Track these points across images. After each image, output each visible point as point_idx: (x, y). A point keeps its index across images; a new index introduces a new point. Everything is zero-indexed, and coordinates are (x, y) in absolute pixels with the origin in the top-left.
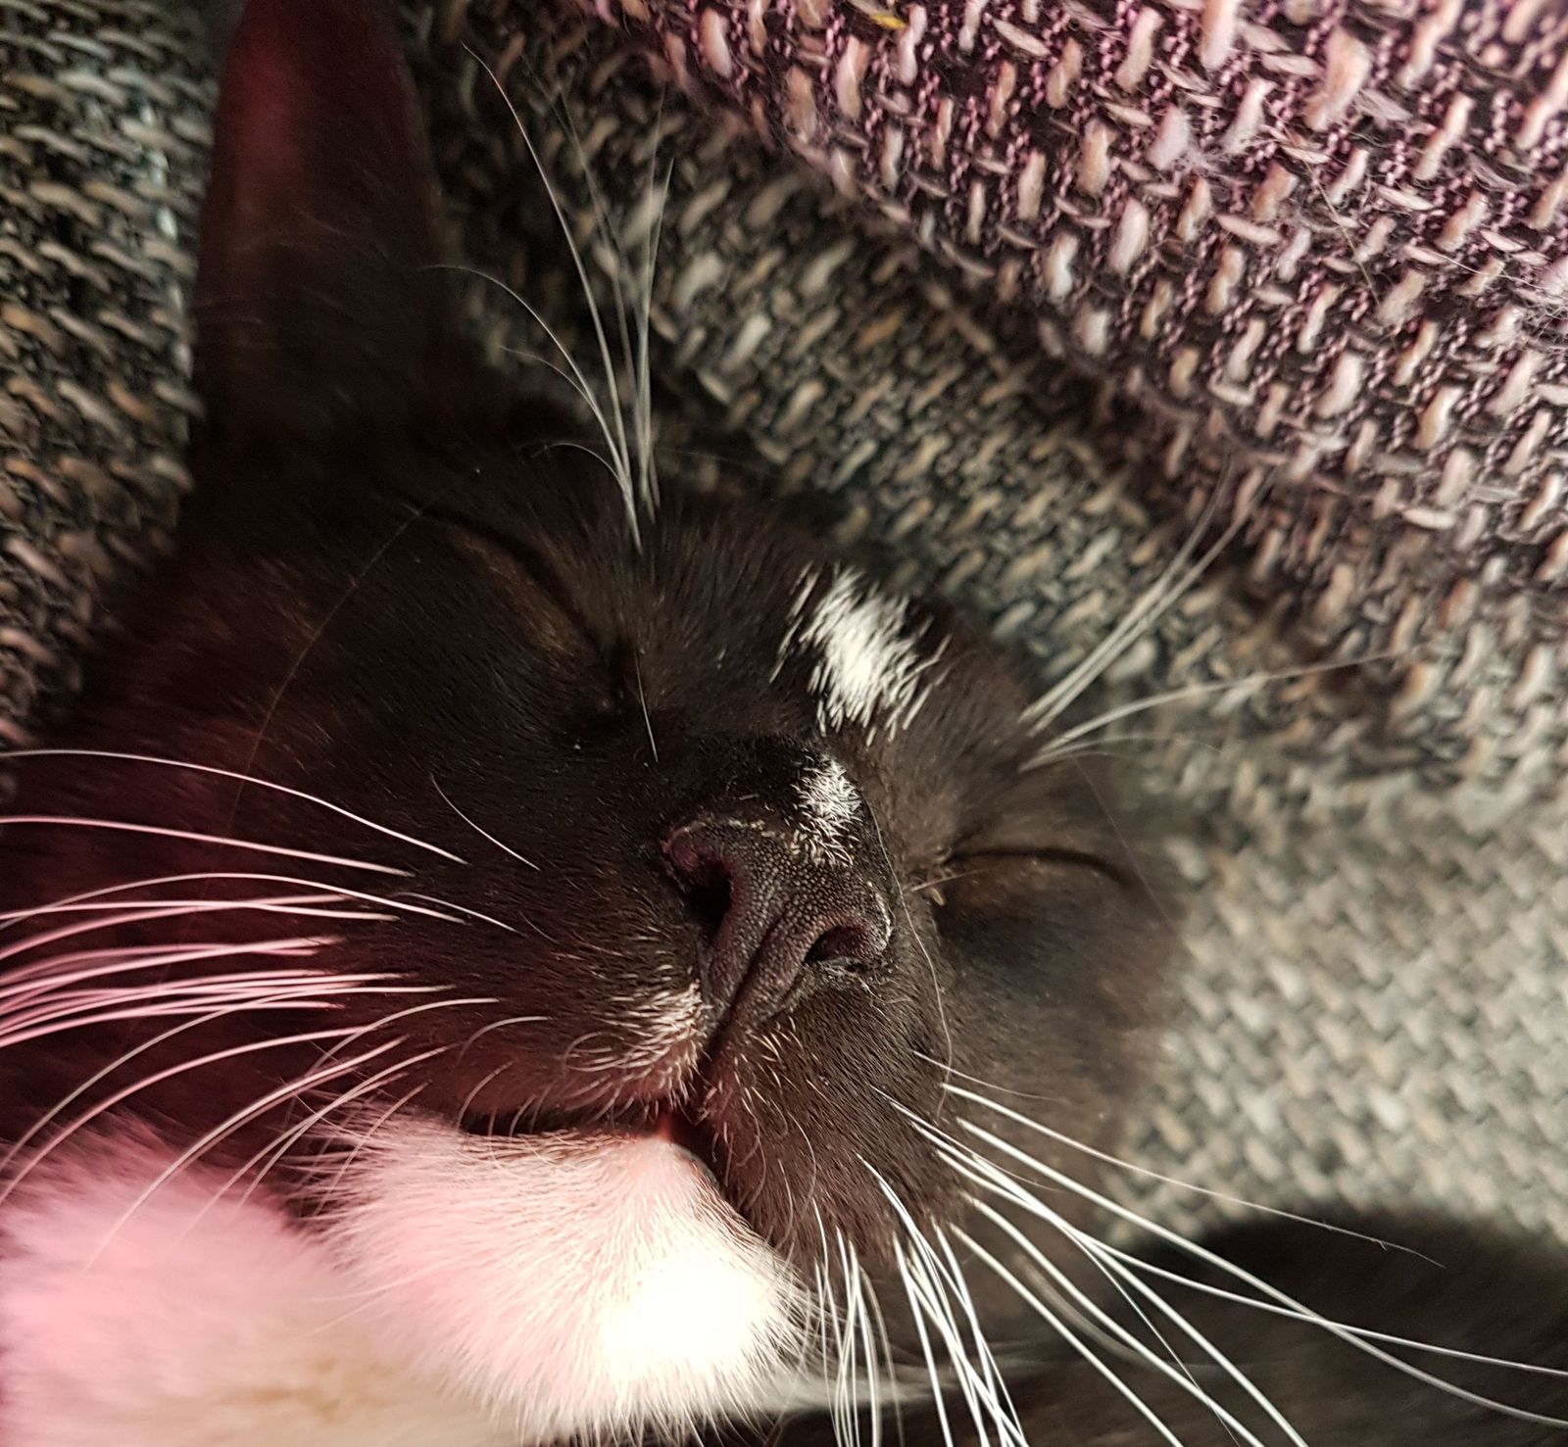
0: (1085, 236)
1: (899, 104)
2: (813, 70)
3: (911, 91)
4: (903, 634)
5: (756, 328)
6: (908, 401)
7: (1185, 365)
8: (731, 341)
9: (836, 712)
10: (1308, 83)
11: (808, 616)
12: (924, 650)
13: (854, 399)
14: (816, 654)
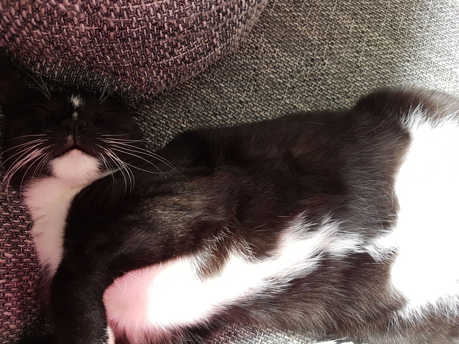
0: (77, 55)
1: (54, 52)
2: (45, 52)
3: (55, 50)
4: (81, 97)
5: (56, 72)
6: (76, 73)
7: (94, 62)
8: (54, 75)
9: (75, 107)
10: (83, 41)
11: (70, 100)
12: (83, 98)
13: (70, 75)
14: (72, 103)
